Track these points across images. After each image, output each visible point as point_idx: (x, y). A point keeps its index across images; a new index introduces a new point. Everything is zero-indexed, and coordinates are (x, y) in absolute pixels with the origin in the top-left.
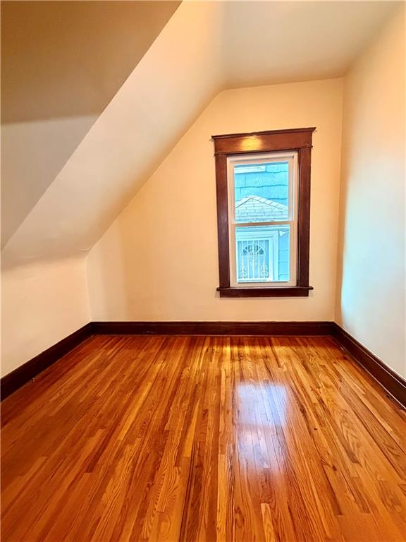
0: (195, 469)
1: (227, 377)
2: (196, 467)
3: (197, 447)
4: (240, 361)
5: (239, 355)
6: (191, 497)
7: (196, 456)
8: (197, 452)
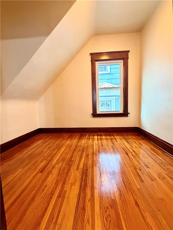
0: (84, 171)
1: (96, 145)
2: (85, 170)
3: (85, 165)
4: (101, 140)
5: (101, 139)
6: (84, 179)
7: (85, 167)
8: (85, 166)
